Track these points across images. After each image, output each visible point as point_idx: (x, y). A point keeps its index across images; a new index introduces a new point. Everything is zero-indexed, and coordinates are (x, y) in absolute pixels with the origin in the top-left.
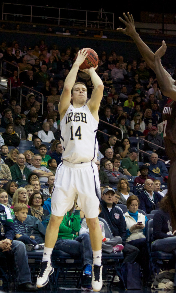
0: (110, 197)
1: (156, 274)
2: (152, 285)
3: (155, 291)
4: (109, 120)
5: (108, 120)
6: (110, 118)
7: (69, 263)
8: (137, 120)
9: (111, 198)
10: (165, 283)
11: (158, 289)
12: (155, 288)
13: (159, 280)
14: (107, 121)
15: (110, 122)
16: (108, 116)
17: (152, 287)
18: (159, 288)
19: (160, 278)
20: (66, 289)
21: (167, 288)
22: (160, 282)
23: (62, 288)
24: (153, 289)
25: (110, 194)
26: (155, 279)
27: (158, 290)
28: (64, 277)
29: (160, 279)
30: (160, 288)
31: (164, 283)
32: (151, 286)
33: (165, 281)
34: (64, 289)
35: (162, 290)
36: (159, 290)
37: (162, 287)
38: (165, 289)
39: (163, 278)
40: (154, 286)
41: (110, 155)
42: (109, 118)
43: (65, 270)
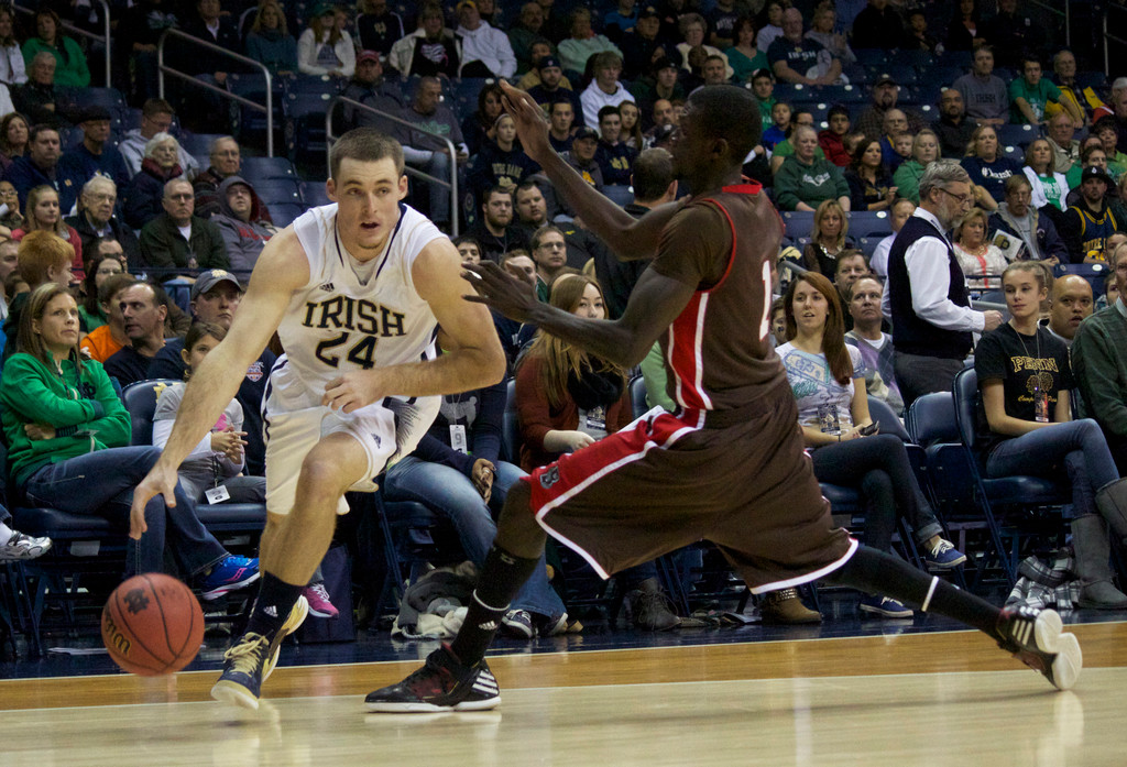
0: (225, 304)
1: (408, 582)
2: (395, 624)
3: (406, 645)
4: (215, 34)
5: (214, 31)
6: (222, 25)
7: (79, 555)
8: (324, 28)
9: (227, 307)
10: (441, 614)
11: (416, 636)
12: (405, 634)
13: (420, 604)
14: (208, 36)
15: (220, 41)
16: (210, 19)
17: (395, 630)
18: (420, 633)
19: (421, 598)
20: (73, 651)
21: (447, 629)
22: (423, 611)
23: (60, 650)
24: (399, 637)
25: (223, 296)
26: (405, 599)
27: (415, 639)
28: (67, 608)
29: (423, 599)
30: (424, 634)
31: (438, 614)
32: (392, 627)
33: (440, 608)
34: (68, 654)
35: (433, 639)
36: (419, 639)
37: (429, 628)
38: (443, 634)
39: (433, 596)
40: (400, 627)
41: (230, 161)
42: (217, 28)
43: (68, 585)
